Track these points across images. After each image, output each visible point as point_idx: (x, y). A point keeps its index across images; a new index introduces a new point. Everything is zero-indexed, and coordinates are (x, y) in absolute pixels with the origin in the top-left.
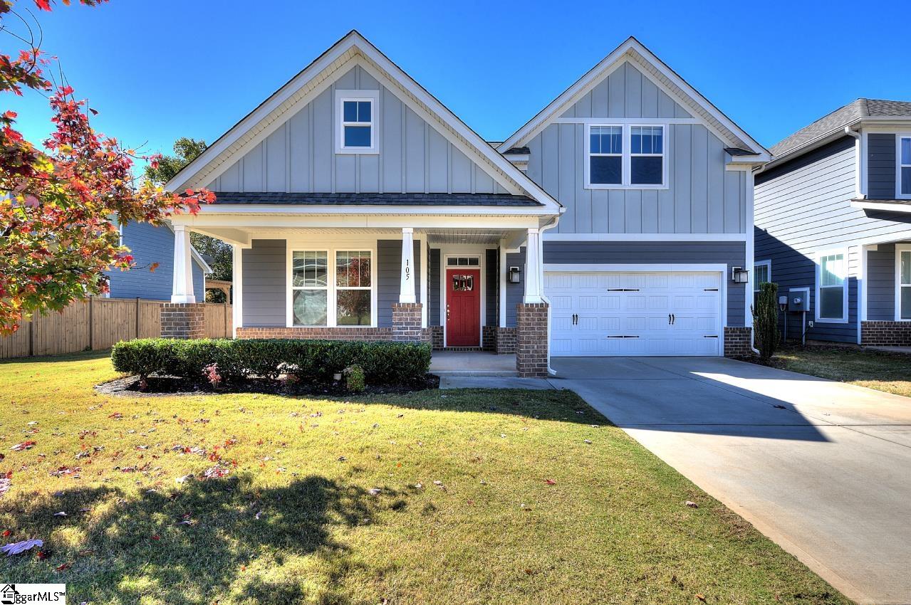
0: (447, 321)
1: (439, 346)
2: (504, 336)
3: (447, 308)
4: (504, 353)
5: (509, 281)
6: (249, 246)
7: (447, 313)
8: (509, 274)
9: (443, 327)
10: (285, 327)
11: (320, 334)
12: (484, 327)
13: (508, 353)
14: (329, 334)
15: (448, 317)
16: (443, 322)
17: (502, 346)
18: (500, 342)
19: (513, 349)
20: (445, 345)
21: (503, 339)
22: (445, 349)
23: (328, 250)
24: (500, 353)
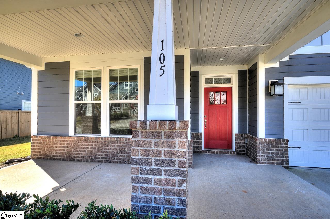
0: (205, 129)
1: (198, 149)
2: (264, 146)
3: (205, 118)
4: (264, 163)
5: (268, 94)
6: (43, 68)
7: (205, 122)
8: (268, 87)
9: (201, 134)
10: (68, 135)
11: (95, 142)
12: (236, 135)
13: (268, 163)
14: (102, 142)
15: (205, 125)
16: (202, 130)
17: (262, 156)
18: (260, 152)
19: (273, 160)
20: (203, 149)
21: (263, 150)
22: (203, 151)
23: (102, 68)
24: (260, 163)
